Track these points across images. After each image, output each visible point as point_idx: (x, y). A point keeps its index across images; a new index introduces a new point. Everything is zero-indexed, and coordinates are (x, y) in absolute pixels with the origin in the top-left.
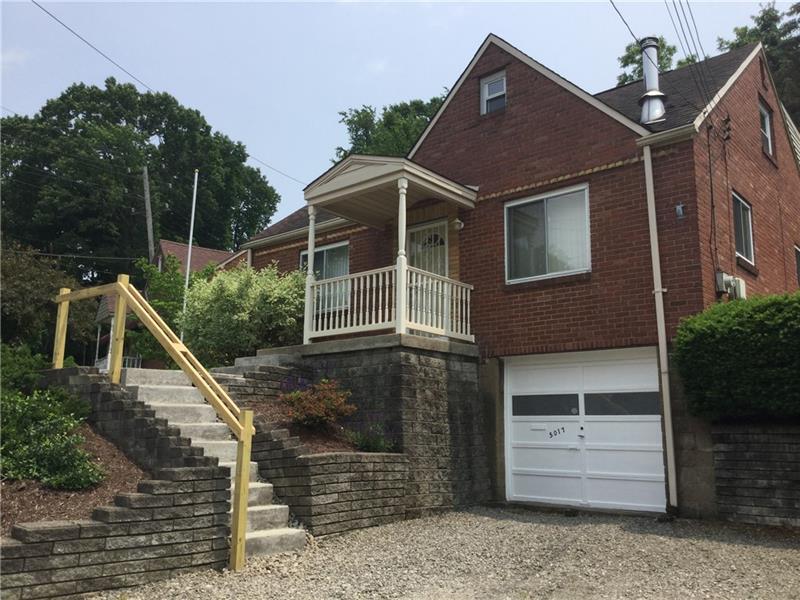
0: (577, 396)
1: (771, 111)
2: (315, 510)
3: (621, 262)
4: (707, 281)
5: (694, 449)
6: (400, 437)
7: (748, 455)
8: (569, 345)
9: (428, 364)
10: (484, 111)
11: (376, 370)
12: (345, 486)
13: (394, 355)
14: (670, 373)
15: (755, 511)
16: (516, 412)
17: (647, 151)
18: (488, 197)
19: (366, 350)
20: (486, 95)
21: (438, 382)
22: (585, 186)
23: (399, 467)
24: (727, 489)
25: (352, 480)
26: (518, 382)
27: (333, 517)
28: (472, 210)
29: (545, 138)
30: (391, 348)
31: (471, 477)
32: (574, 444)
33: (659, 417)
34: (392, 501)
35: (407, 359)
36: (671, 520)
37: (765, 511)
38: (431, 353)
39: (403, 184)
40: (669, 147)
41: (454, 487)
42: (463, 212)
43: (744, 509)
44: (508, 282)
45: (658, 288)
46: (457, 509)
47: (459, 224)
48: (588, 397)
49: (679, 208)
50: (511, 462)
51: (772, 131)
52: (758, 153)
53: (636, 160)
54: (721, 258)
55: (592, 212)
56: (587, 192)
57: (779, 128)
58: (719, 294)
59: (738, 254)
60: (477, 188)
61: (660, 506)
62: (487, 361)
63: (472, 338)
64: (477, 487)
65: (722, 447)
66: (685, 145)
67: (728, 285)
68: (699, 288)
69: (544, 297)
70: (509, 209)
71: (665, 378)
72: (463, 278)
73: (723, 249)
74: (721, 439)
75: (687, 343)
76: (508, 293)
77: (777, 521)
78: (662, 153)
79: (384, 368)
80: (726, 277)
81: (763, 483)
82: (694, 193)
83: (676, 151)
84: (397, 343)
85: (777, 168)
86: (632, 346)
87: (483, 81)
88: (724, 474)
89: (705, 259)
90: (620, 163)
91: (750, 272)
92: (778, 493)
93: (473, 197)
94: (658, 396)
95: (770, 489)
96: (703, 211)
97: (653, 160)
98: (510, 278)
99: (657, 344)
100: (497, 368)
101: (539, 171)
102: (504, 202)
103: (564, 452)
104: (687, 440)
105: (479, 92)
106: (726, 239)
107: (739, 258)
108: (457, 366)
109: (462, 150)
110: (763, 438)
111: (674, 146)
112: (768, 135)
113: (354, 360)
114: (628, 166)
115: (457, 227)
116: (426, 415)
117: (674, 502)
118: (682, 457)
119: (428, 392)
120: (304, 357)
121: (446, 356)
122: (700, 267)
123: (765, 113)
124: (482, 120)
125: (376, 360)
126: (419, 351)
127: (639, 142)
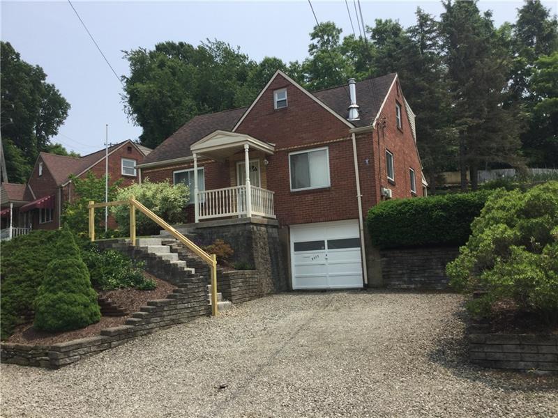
0: (324, 241)
1: (400, 106)
2: (232, 294)
3: (343, 183)
4: (378, 192)
5: (373, 261)
6: (254, 263)
7: (395, 262)
8: (321, 219)
9: (260, 230)
10: (276, 108)
11: (238, 234)
12: (241, 284)
13: (247, 227)
14: (364, 230)
15: (397, 283)
16: (295, 250)
17: (353, 135)
18: (280, 149)
19: (233, 225)
20: (276, 99)
21: (264, 238)
22: (327, 148)
23: (256, 276)
24: (387, 275)
25: (243, 282)
26: (296, 237)
27: (238, 297)
28: (272, 155)
29: (308, 124)
30: (245, 224)
31: (279, 280)
32: (324, 262)
33: (359, 248)
34: (255, 290)
35: (253, 228)
36: (365, 290)
37: (401, 283)
38: (261, 225)
39: (247, 147)
40: (362, 134)
41: (274, 284)
42: (267, 156)
43: (393, 283)
44: (292, 190)
45: (359, 195)
46: (276, 294)
47: (266, 162)
48: (328, 241)
49: (367, 161)
50: (294, 272)
51: (401, 115)
52: (395, 128)
53: (349, 138)
54: (382, 180)
55: (330, 160)
56: (327, 151)
57: (404, 113)
58: (382, 196)
59: (388, 178)
60: (274, 145)
61: (361, 285)
62: (283, 227)
63: (275, 217)
64: (282, 284)
65: (385, 259)
66: (369, 134)
67: (386, 193)
68: (375, 195)
69: (310, 198)
70: (291, 156)
71: (362, 232)
72: (269, 188)
73: (383, 176)
74: (384, 256)
75: (372, 219)
76: (291, 195)
77: (405, 286)
78: (360, 136)
79: (243, 233)
80: (385, 190)
81: (400, 272)
82: (373, 154)
83: (365, 136)
84: (249, 222)
85: (402, 133)
86: (349, 219)
87: (274, 92)
88: (386, 270)
89: (377, 182)
90: (341, 139)
91: (392, 184)
92: (406, 275)
93: (273, 149)
94: (359, 239)
95: (403, 274)
96: (376, 162)
97: (356, 139)
98: (292, 188)
99: (359, 218)
100: (287, 229)
101: (306, 139)
102: (288, 152)
103: (319, 266)
104: (371, 257)
105: (273, 98)
106: (384, 172)
107: (389, 180)
108: (270, 230)
109: (266, 125)
110: (400, 255)
111: (365, 134)
112: (399, 117)
113: (226, 229)
114: (346, 141)
115: (265, 163)
116: (262, 253)
117: (366, 282)
118: (369, 263)
119: (261, 243)
120: (197, 229)
121: (266, 226)
122: (375, 186)
123: (398, 107)
124: (275, 111)
125: (238, 229)
126: (257, 225)
127: (350, 131)
